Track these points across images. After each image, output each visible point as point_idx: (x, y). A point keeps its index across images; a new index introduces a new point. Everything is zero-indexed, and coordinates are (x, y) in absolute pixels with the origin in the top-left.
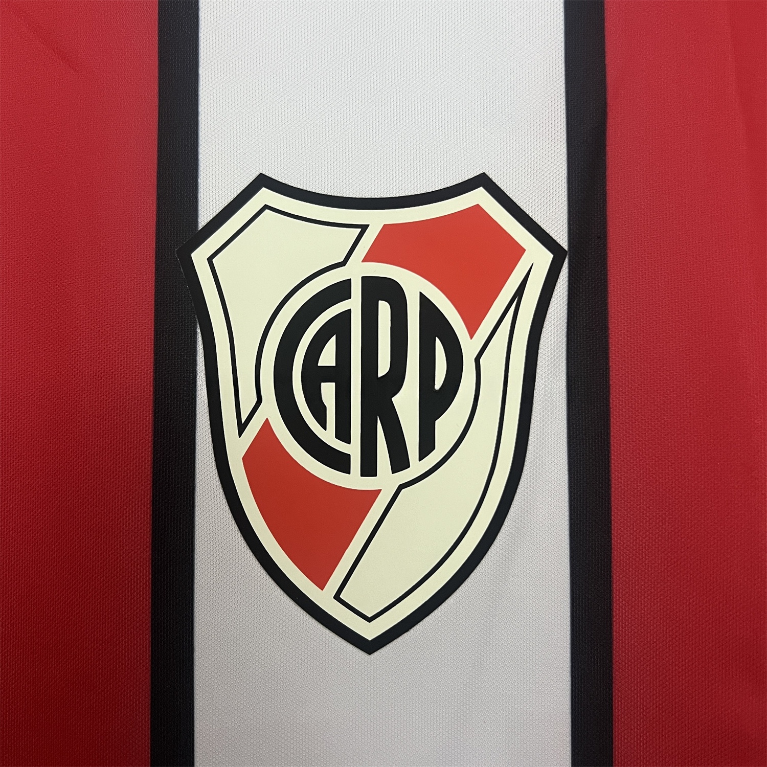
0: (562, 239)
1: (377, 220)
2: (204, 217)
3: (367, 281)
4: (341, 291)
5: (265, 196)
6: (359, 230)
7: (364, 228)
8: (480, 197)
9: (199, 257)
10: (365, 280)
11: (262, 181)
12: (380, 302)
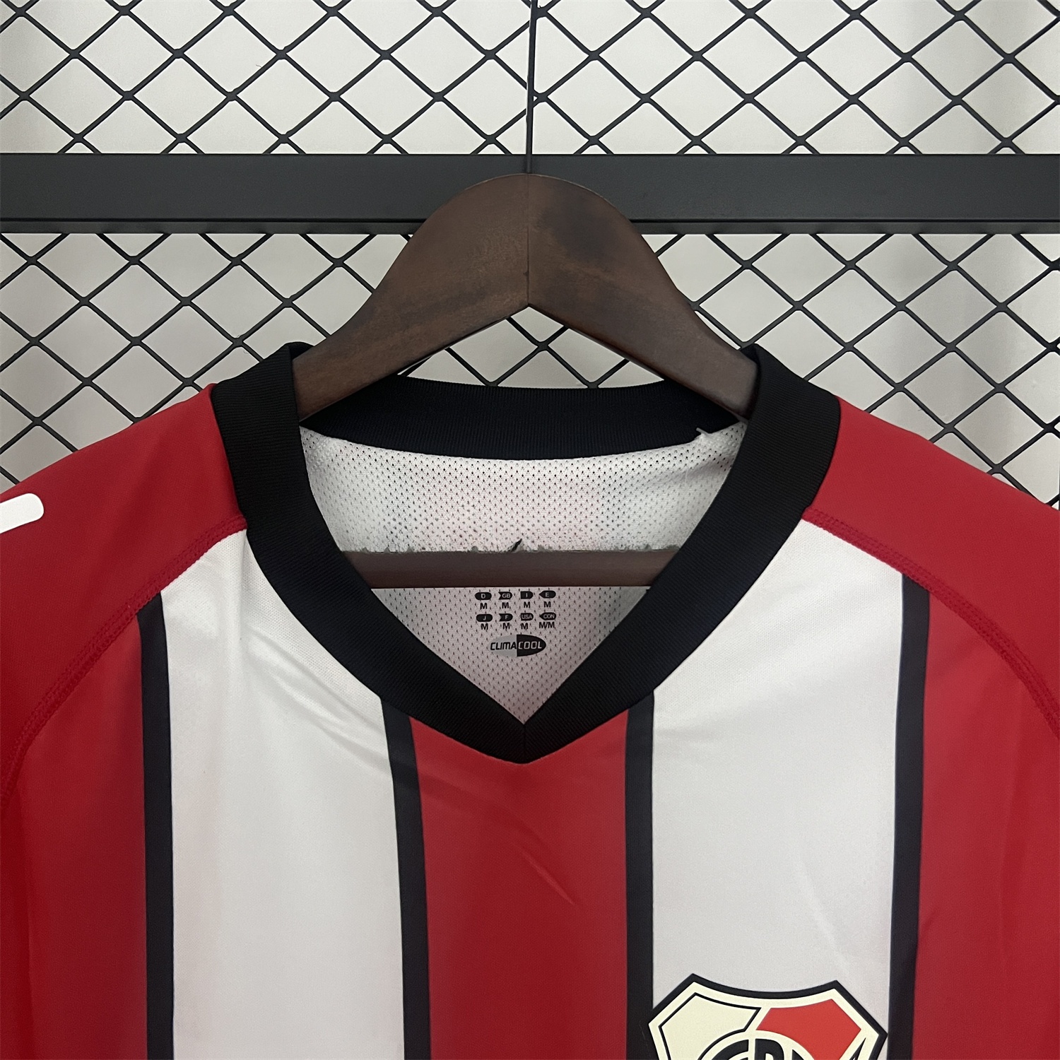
0: (885, 1026)
1: (766, 1005)
2: (657, 1000)
3: (759, 1042)
4: (743, 1046)
5: (695, 987)
6: (755, 1011)
7: (758, 1009)
8: (833, 995)
9: (653, 1026)
10: (758, 1041)
11: (694, 978)
12: (767, 1054)
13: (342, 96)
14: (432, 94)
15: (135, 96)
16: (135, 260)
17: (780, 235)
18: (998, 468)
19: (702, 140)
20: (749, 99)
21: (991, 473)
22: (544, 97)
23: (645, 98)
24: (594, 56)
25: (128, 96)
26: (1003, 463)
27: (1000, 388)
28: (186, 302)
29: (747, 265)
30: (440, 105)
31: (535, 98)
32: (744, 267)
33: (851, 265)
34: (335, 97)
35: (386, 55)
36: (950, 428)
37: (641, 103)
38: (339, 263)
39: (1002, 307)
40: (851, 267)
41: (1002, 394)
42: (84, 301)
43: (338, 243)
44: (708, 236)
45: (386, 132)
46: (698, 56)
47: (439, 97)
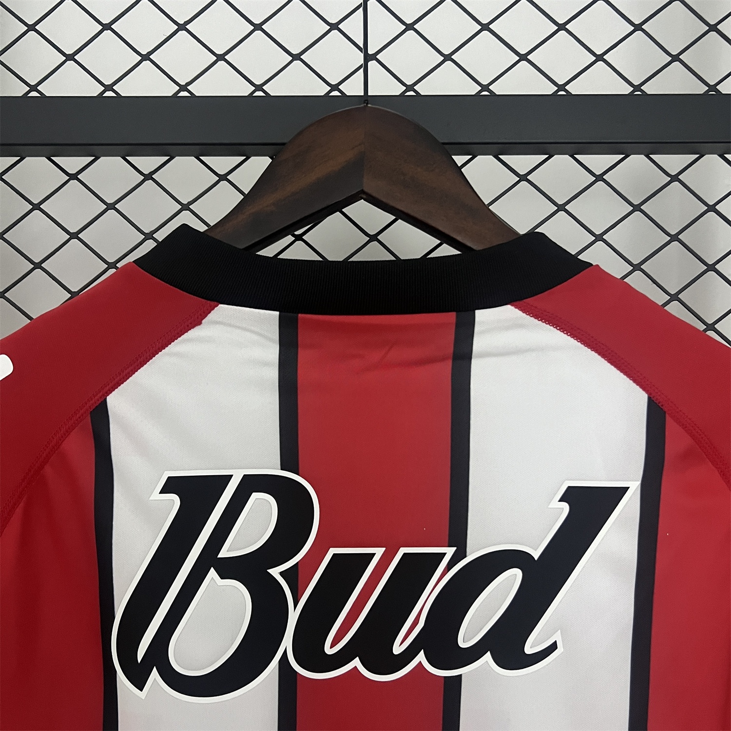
13: (226, 57)
14: (291, 55)
15: (75, 57)
16: (74, 177)
17: (547, 156)
18: (711, 327)
19: (490, 87)
20: (523, 57)
21: (705, 330)
22: (374, 57)
23: (448, 58)
24: (410, 27)
25: (70, 57)
26: (715, 323)
27: (711, 268)
28: (111, 207)
29: (523, 178)
30: (297, 63)
31: (368, 58)
32: (521, 179)
33: (599, 178)
34: (221, 57)
35: (258, 27)
36: (674, 297)
37: (444, 61)
38: (223, 178)
39: (712, 208)
40: (600, 179)
41: (713, 272)
42: (36, 207)
43: (222, 163)
44: (494, 157)
45: (258, 83)
46: (485, 27)
47: (296, 57)
